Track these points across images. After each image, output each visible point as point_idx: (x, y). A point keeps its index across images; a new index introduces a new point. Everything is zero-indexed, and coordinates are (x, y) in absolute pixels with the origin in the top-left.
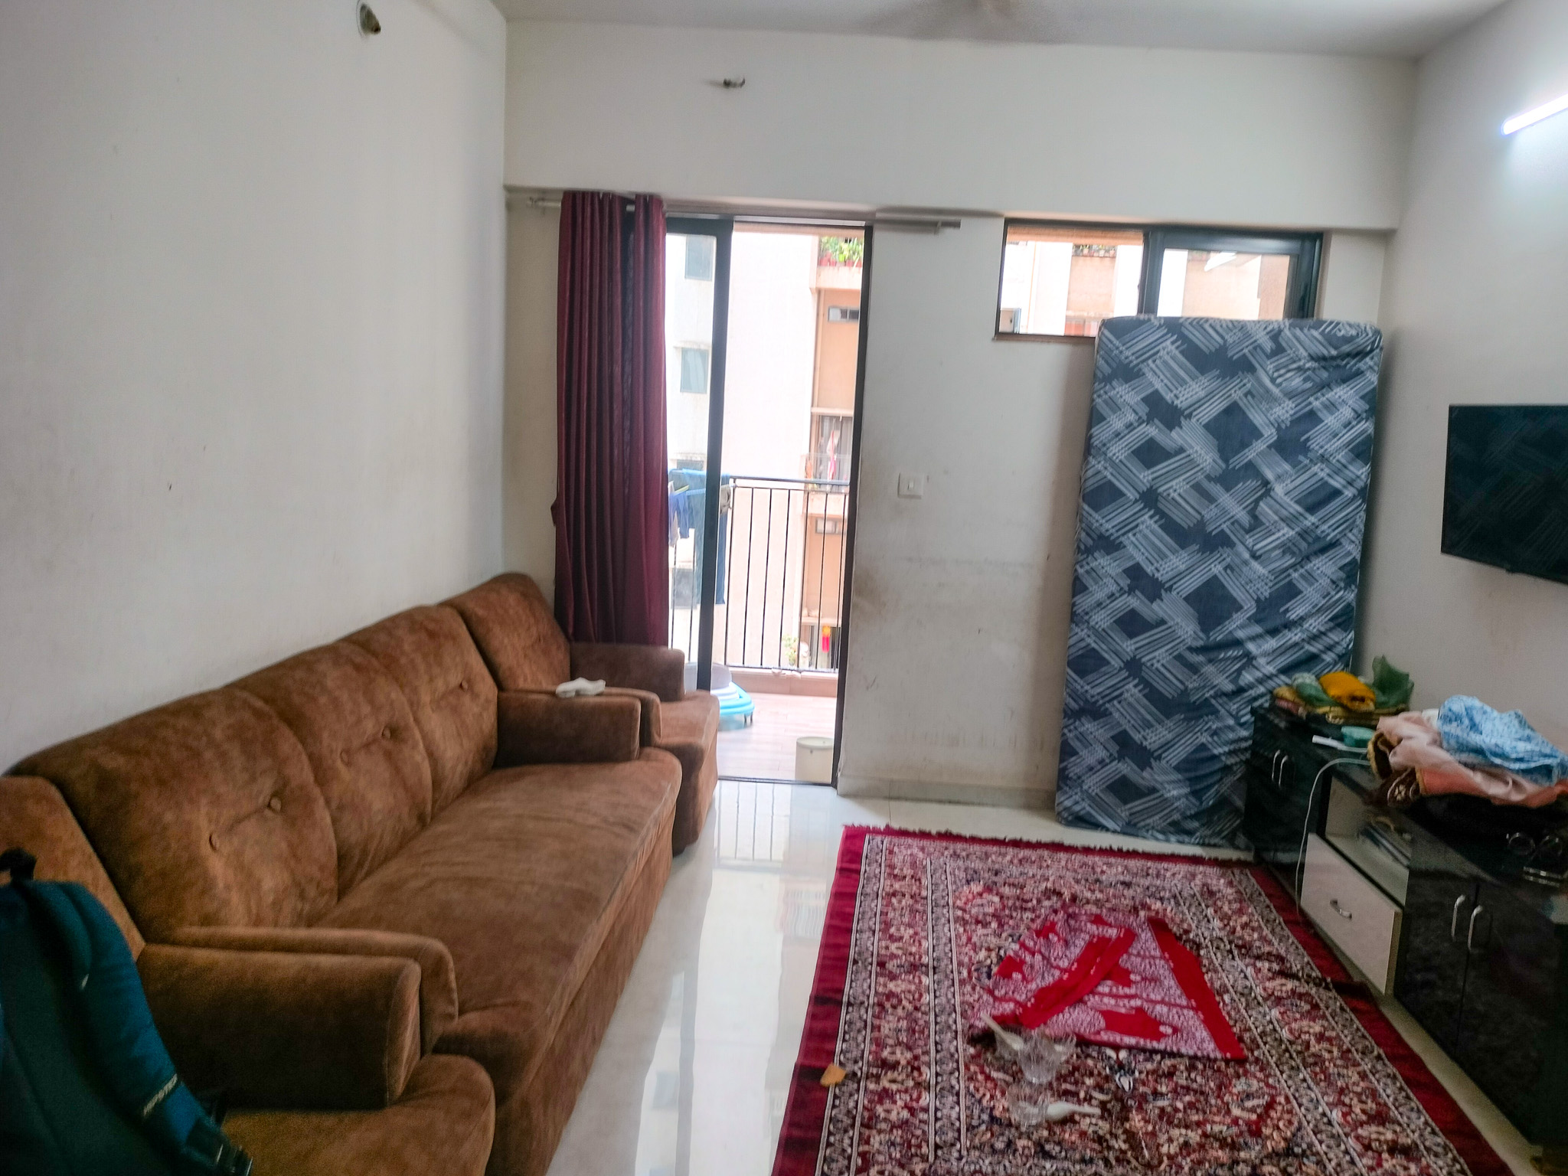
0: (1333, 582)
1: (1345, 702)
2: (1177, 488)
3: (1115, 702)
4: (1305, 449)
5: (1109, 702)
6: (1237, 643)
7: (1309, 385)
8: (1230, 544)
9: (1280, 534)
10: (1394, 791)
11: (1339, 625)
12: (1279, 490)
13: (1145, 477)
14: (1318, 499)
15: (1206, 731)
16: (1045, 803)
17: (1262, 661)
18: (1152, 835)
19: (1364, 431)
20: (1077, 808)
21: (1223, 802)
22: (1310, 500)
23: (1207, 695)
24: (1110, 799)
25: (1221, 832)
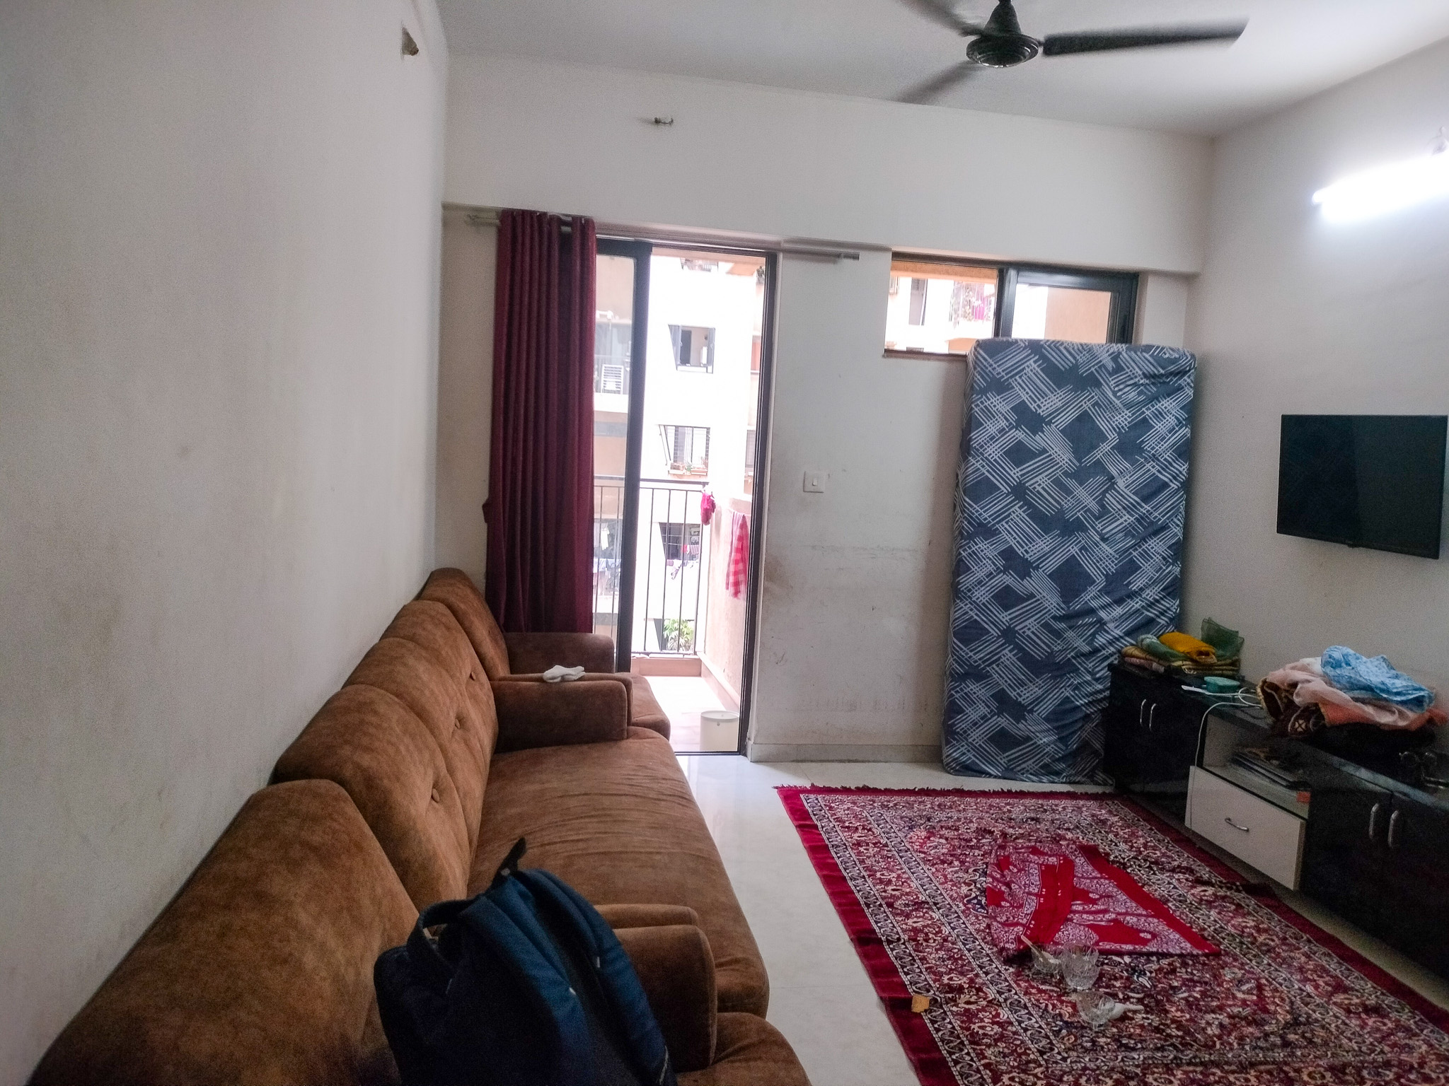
0: (1164, 558)
2: (1041, 482)
3: (994, 666)
4: (1140, 450)
5: (988, 665)
6: (1092, 611)
7: (1142, 398)
8: (1084, 529)
9: (1123, 520)
10: (1294, 724)
11: (1169, 594)
12: (1121, 483)
13: (1015, 473)
14: (1151, 491)
15: (1069, 686)
16: (933, 756)
17: (1111, 625)
18: (1027, 777)
19: (1185, 435)
20: (964, 759)
21: (1085, 746)
22: (1145, 492)
23: (1069, 656)
24: (992, 749)
25: (1083, 770)
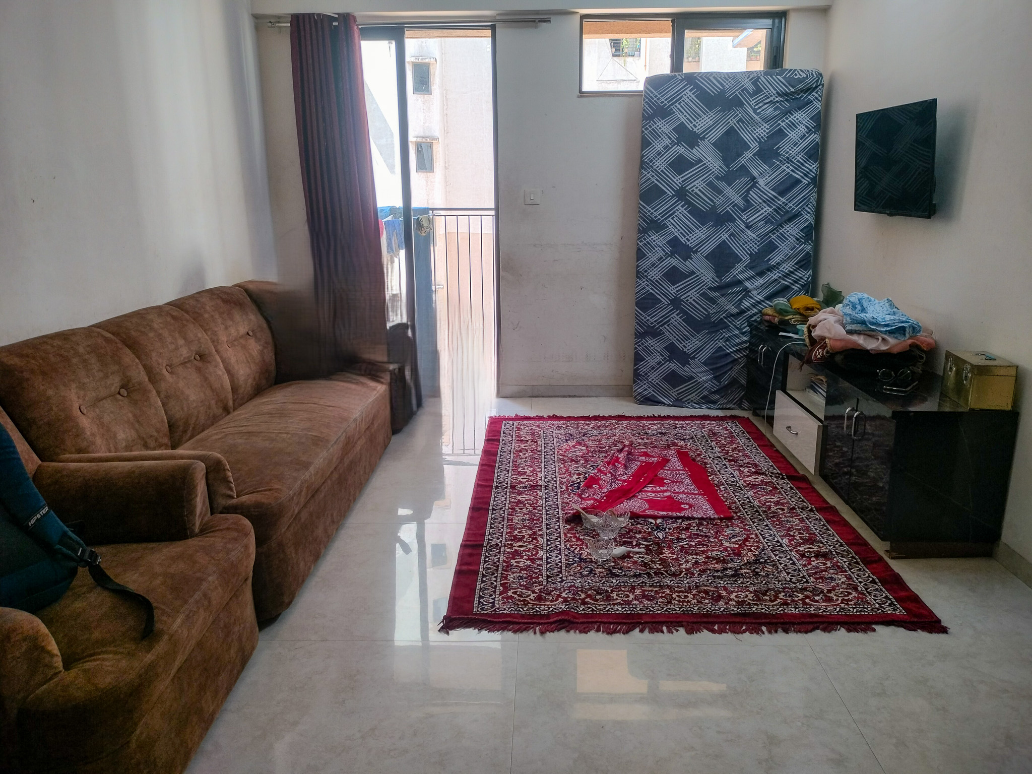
0: (797, 239)
1: (802, 311)
2: (698, 186)
3: (666, 326)
4: (777, 154)
5: (661, 326)
6: (740, 282)
7: (777, 112)
8: (733, 220)
9: (762, 211)
10: (816, 352)
11: (801, 267)
12: (761, 182)
13: (678, 180)
14: (786, 187)
15: (721, 339)
16: (626, 392)
17: (755, 293)
18: (692, 406)
19: (814, 140)
20: (646, 393)
21: (734, 382)
22: (782, 188)
23: (722, 317)
24: (666, 386)
25: (733, 400)
